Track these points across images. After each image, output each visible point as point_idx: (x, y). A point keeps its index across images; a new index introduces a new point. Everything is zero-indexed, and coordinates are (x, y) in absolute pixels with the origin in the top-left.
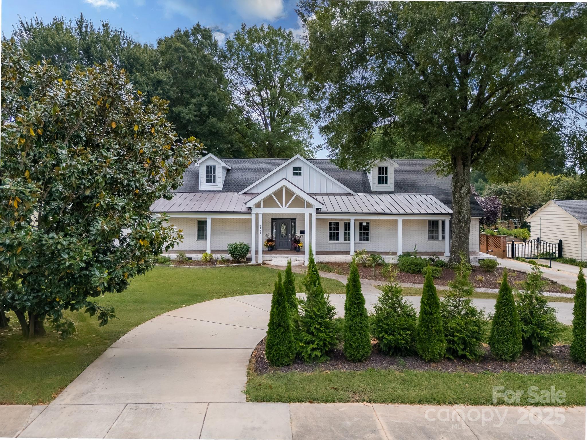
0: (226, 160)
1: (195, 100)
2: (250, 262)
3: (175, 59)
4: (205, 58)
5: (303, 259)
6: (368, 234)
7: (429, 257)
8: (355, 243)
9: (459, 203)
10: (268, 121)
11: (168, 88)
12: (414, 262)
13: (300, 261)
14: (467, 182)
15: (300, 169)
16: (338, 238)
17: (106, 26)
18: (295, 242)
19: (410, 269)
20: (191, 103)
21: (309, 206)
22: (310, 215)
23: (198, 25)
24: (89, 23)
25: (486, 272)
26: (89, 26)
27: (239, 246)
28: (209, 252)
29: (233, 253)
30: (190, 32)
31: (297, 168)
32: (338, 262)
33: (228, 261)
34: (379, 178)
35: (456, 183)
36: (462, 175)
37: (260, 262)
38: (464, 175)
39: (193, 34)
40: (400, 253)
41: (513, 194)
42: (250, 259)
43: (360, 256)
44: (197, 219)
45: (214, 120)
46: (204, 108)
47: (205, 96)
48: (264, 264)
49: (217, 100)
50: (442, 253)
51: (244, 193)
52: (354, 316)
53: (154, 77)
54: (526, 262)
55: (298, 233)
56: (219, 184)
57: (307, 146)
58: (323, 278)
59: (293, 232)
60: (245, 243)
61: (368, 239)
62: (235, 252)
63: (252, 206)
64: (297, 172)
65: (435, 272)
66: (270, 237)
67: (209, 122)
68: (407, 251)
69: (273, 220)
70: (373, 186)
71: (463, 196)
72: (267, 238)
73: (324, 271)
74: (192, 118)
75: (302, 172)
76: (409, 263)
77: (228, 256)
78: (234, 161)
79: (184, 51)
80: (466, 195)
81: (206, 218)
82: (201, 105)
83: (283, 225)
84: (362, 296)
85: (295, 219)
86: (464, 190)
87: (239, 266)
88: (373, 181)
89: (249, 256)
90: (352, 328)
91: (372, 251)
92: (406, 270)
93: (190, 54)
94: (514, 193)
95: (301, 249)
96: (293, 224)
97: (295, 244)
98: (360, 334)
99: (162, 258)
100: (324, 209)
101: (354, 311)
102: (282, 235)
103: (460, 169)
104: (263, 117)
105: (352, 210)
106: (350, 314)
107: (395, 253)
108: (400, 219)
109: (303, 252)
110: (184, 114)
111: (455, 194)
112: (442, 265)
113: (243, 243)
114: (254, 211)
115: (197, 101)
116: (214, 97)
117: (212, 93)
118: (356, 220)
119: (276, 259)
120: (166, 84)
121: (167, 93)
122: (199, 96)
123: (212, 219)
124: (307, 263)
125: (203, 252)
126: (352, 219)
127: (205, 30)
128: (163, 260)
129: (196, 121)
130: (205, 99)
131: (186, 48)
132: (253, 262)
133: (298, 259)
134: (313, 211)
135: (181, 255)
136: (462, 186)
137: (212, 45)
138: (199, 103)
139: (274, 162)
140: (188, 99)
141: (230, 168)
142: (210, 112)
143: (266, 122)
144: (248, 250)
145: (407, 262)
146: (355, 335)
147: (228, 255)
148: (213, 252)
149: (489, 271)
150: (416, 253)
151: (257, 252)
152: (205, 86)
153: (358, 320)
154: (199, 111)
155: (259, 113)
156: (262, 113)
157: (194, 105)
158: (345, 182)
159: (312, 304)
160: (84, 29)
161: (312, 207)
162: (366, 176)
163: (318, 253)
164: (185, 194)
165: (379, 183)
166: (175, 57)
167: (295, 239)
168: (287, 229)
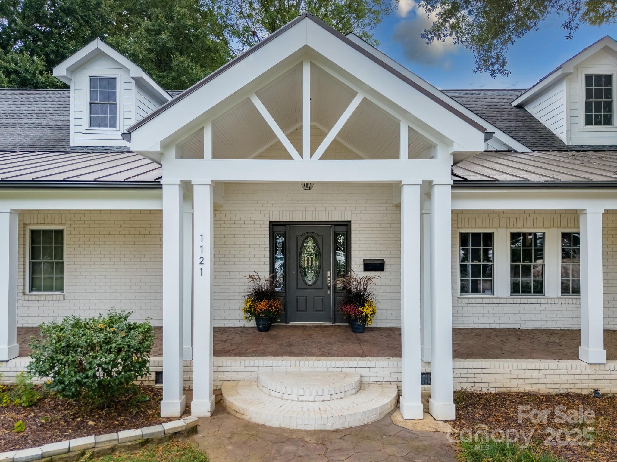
16: (488, 286)
18: (347, 301)
34: (588, 107)
55: (358, 269)
66: (264, 285)
69: (275, 227)
70: (569, 132)
88: (570, 117)
96: (341, 239)
97: (348, 308)
102: (305, 276)
133: (370, 376)
162: (531, 117)
165: (589, 122)
167: (349, 291)
168: (319, 255)
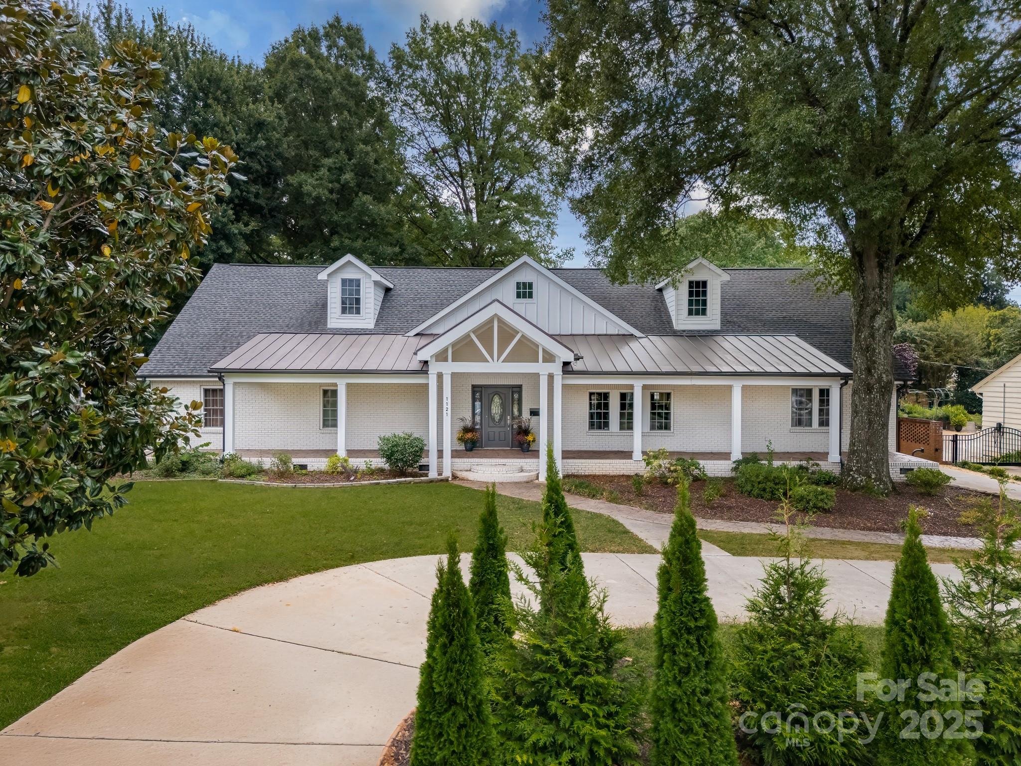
0: (385, 271)
1: (330, 160)
2: (426, 475)
3: (292, 82)
4: (349, 81)
5: (537, 468)
6: (667, 416)
7: (798, 463)
8: (644, 435)
9: (868, 350)
10: (472, 206)
11: (277, 136)
12: (773, 475)
13: (530, 471)
14: (886, 304)
15: (530, 285)
16: (606, 425)
17: (159, 19)
18: (519, 433)
19: (764, 490)
20: (323, 166)
21: (549, 357)
22: (551, 377)
23: (338, 20)
24: (123, 10)
25: (922, 495)
26: (124, 17)
27: (402, 441)
28: (342, 453)
29: (389, 457)
30: (322, 32)
31: (524, 284)
32: (607, 473)
33: (381, 471)
34: (690, 303)
35: (861, 306)
36: (877, 290)
37: (447, 474)
38: (881, 288)
39: (327, 35)
40: (737, 455)
41: (929, 342)
42: (426, 467)
43: (656, 463)
44: (321, 385)
45: (367, 198)
46: (348, 176)
47: (350, 154)
48: (455, 477)
49: (372, 161)
50: (824, 456)
51: (417, 335)
52: (686, 672)
53: (250, 116)
54: (984, 472)
55: (526, 415)
56: (368, 316)
57: (546, 253)
58: (578, 512)
59: (516, 413)
60: (415, 435)
61: (667, 427)
62: (392, 454)
63: (429, 359)
64: (525, 291)
65: (820, 497)
66: (469, 423)
67: (357, 202)
68: (750, 450)
69: (475, 388)
70: (677, 320)
71: (877, 335)
72: (462, 424)
73: (578, 494)
74: (324, 194)
75: (534, 290)
76: (761, 478)
77: (379, 462)
78: (401, 272)
79: (309, 67)
80: (885, 332)
81: (336, 385)
82: (341, 170)
83: (497, 400)
84: (709, 606)
85: (520, 387)
86: (879, 321)
87: (400, 483)
88: (678, 310)
89: (423, 462)
90: (679, 706)
91: (678, 450)
92: (756, 491)
93: (319, 71)
94: (930, 339)
95: (532, 447)
96: (516, 396)
97: (520, 437)
98: (705, 725)
99: (243, 467)
100: (577, 366)
101: (686, 655)
102: (493, 419)
103: (872, 275)
104: (462, 196)
105: (637, 367)
106: (674, 663)
107: (726, 456)
108: (737, 386)
109: (535, 454)
110: (309, 188)
111: (859, 331)
112: (828, 480)
113: (410, 436)
114: (434, 369)
115: (335, 163)
116: (367, 153)
117: (362, 146)
118: (645, 387)
119: (479, 468)
120: (274, 129)
121: (277, 147)
122: (338, 152)
123: (348, 385)
124: (543, 479)
125: (329, 453)
126: (638, 386)
127: (349, 28)
128: (243, 471)
129: (332, 200)
130: (350, 159)
131: (312, 61)
132: (433, 474)
133: (526, 467)
134: (556, 368)
135: (281, 460)
136: (877, 313)
137: (363, 57)
138: (338, 166)
139: (478, 273)
140: (317, 159)
141: (391, 286)
142: (359, 185)
143: (468, 206)
144: (421, 449)
145: (757, 476)
146: (689, 731)
147: (379, 460)
148: (351, 453)
149: (929, 494)
150: (772, 455)
151: (440, 454)
152: (350, 134)
153: (697, 682)
154: (338, 181)
155: (454, 190)
156: (460, 190)
157: (329, 171)
158: (622, 313)
159: (556, 626)
160: (114, 22)
161: (554, 361)
162: (663, 301)
163: (567, 455)
164: (299, 337)
165: (690, 313)
166: (292, 78)
167: (520, 427)
168: (503, 405)
